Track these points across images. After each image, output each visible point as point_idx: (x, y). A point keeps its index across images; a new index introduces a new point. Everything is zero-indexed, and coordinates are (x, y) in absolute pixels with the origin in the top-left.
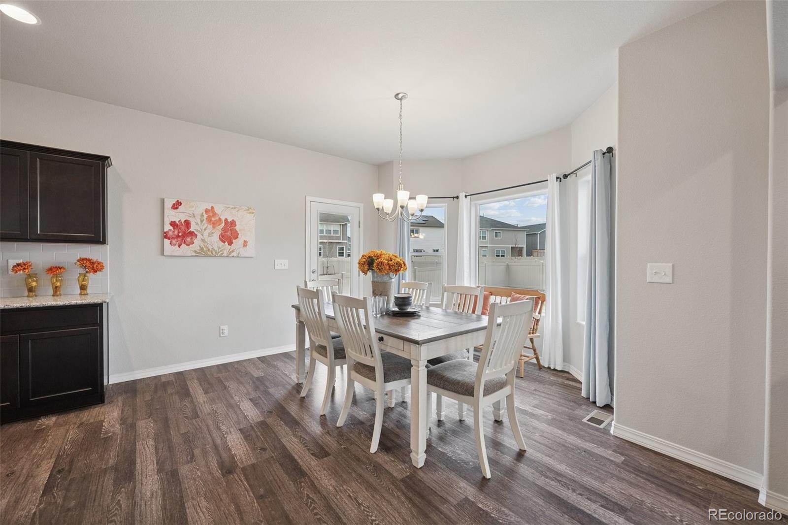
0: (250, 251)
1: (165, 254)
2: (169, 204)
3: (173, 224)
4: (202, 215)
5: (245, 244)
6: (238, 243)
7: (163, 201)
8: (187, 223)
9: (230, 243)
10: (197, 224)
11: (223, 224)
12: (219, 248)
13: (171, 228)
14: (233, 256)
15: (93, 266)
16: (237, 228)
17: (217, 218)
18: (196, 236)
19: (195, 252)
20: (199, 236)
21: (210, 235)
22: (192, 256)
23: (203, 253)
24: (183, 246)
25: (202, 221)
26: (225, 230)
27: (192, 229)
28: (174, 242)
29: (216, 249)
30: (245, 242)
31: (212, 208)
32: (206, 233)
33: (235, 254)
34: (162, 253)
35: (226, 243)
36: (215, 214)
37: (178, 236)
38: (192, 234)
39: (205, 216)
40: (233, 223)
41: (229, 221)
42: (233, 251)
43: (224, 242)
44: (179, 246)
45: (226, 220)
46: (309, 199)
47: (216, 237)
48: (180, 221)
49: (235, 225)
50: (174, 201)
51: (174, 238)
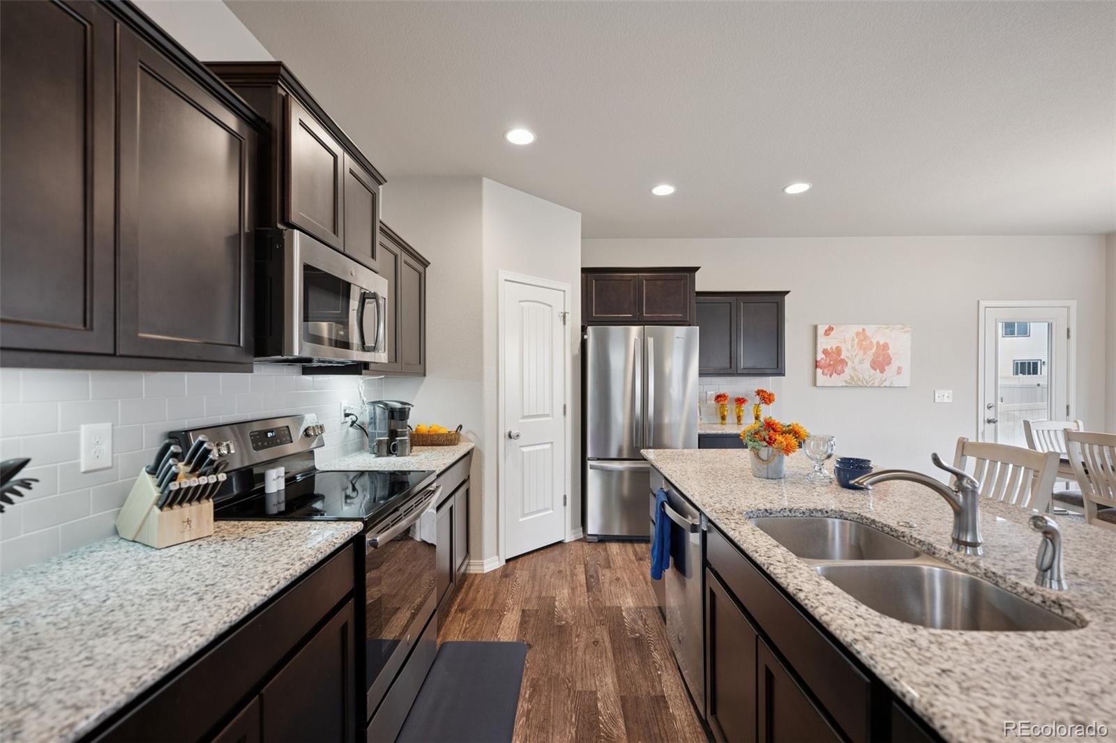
0: (904, 380)
1: (818, 385)
2: (821, 331)
3: (825, 352)
4: (853, 340)
5: (899, 371)
6: (890, 370)
7: (816, 328)
8: (839, 351)
9: (882, 371)
10: (848, 350)
11: (875, 348)
12: (870, 377)
13: (824, 356)
14: (885, 387)
15: (766, 398)
16: (890, 352)
17: (868, 342)
18: (847, 363)
19: (846, 381)
20: (850, 363)
21: (861, 362)
22: (842, 387)
23: (855, 384)
24: (834, 375)
25: (852, 347)
26: (876, 355)
27: (843, 357)
28: (826, 371)
29: (867, 378)
30: (899, 368)
31: (864, 330)
32: (857, 360)
33: (887, 384)
34: (815, 384)
35: (878, 370)
36: (866, 338)
37: (830, 365)
38: (843, 362)
39: (856, 340)
40: (886, 346)
41: (881, 343)
42: (885, 380)
43: (876, 370)
44: (831, 376)
45: (878, 343)
46: (983, 304)
47: (867, 365)
48: (831, 348)
49: (889, 349)
50: (827, 327)
51: (825, 367)
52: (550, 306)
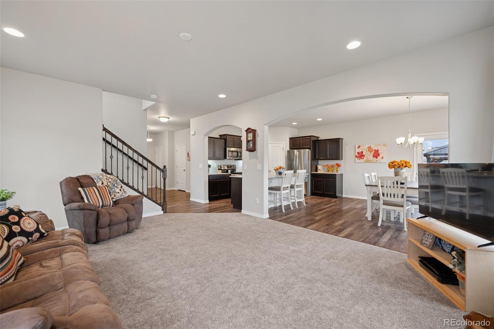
0: (384, 160)
3: (358, 153)
4: (367, 149)
5: (383, 158)
6: (379, 158)
7: (355, 146)
8: (362, 152)
9: (377, 158)
10: (365, 152)
12: (372, 160)
13: (357, 154)
14: (378, 163)
15: (338, 165)
17: (372, 149)
18: (365, 156)
19: (365, 161)
20: (366, 156)
21: (369, 155)
22: (364, 163)
23: (368, 161)
24: (361, 159)
25: (367, 151)
26: (375, 153)
27: (363, 154)
28: (358, 158)
29: (371, 160)
31: (370, 146)
34: (355, 162)
35: (375, 158)
37: (359, 157)
38: (364, 156)
39: (368, 149)
40: (378, 151)
42: (378, 161)
44: (360, 159)
45: (375, 150)
47: (371, 156)
48: (360, 152)
49: (379, 151)
50: (358, 146)
51: (358, 157)
52: (280, 147)
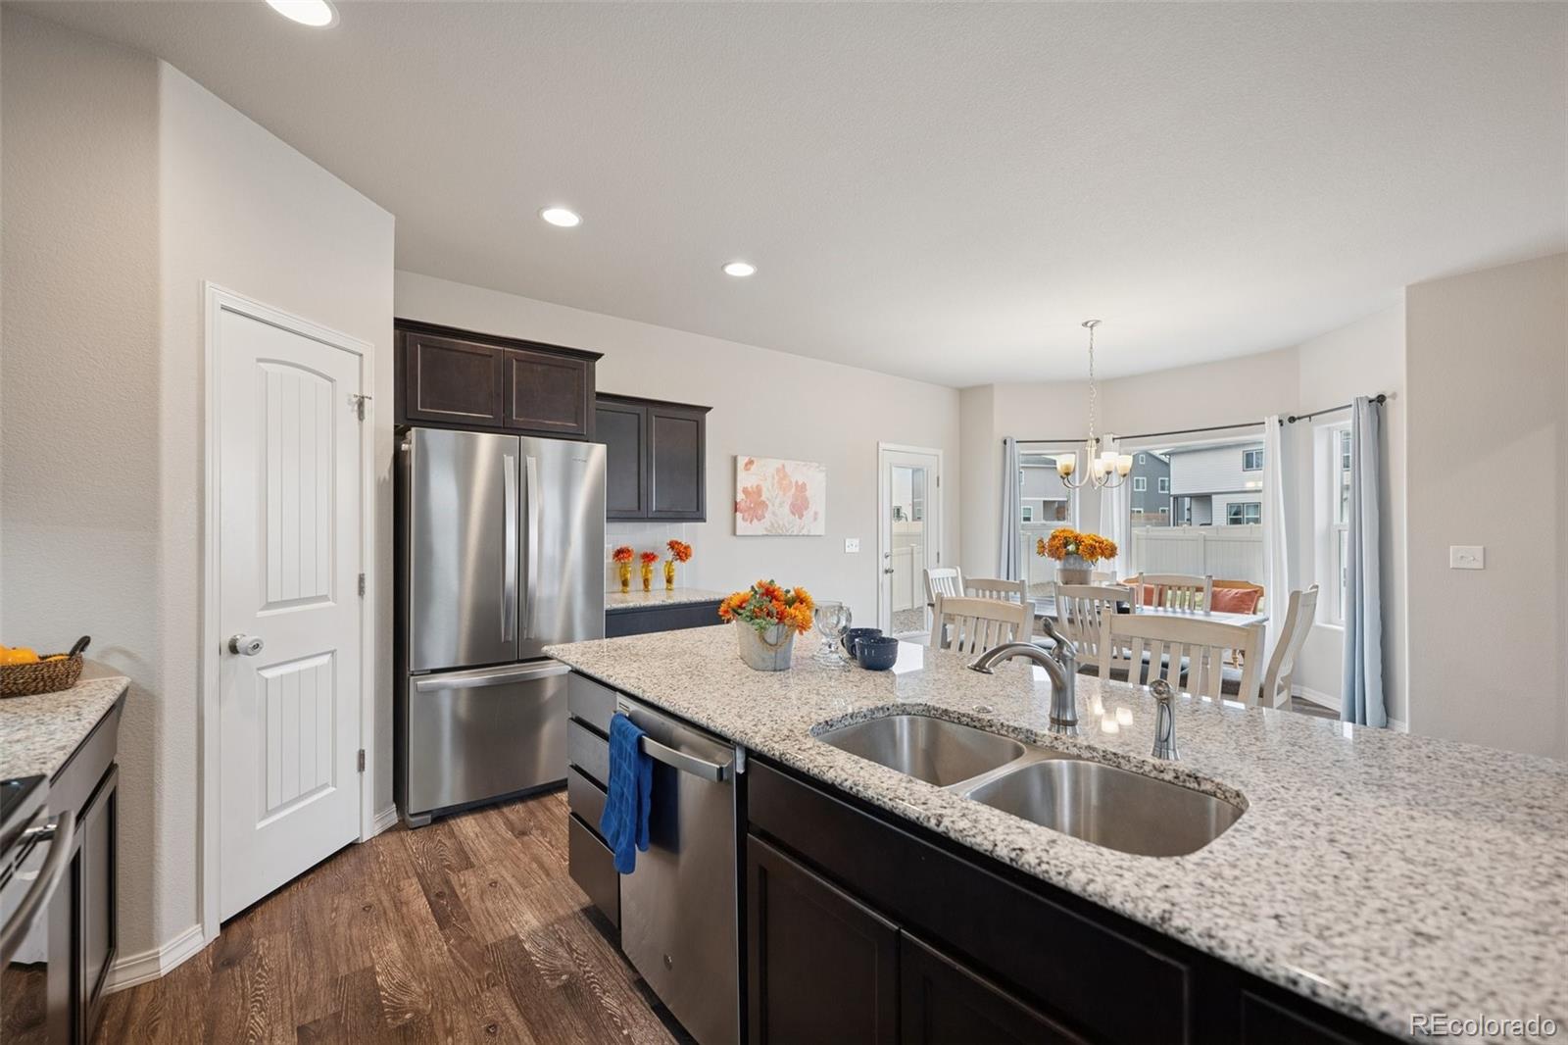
0: (819, 528)
1: (738, 533)
2: (741, 462)
3: (745, 491)
4: (774, 477)
5: (815, 516)
6: (808, 515)
7: (735, 460)
8: (759, 490)
9: (800, 518)
10: (768, 490)
11: (793, 490)
12: (789, 523)
13: (744, 497)
14: (803, 536)
15: (681, 552)
16: (808, 494)
17: (788, 481)
18: (767, 506)
19: (766, 529)
20: (770, 505)
21: (781, 505)
22: (763, 536)
23: (775, 533)
24: (755, 521)
25: (773, 485)
26: (795, 497)
27: (763, 498)
28: (746, 516)
29: (787, 525)
30: (816, 513)
31: (783, 466)
32: (777, 502)
33: (805, 532)
34: (734, 533)
35: (797, 515)
36: (785, 476)
37: (750, 508)
38: (764, 505)
39: (777, 478)
40: (804, 487)
41: (800, 483)
42: (804, 528)
43: (795, 515)
44: (751, 521)
45: (797, 483)
46: (882, 445)
47: (786, 509)
48: (752, 487)
49: (806, 490)
50: (746, 460)
51: (745, 511)
